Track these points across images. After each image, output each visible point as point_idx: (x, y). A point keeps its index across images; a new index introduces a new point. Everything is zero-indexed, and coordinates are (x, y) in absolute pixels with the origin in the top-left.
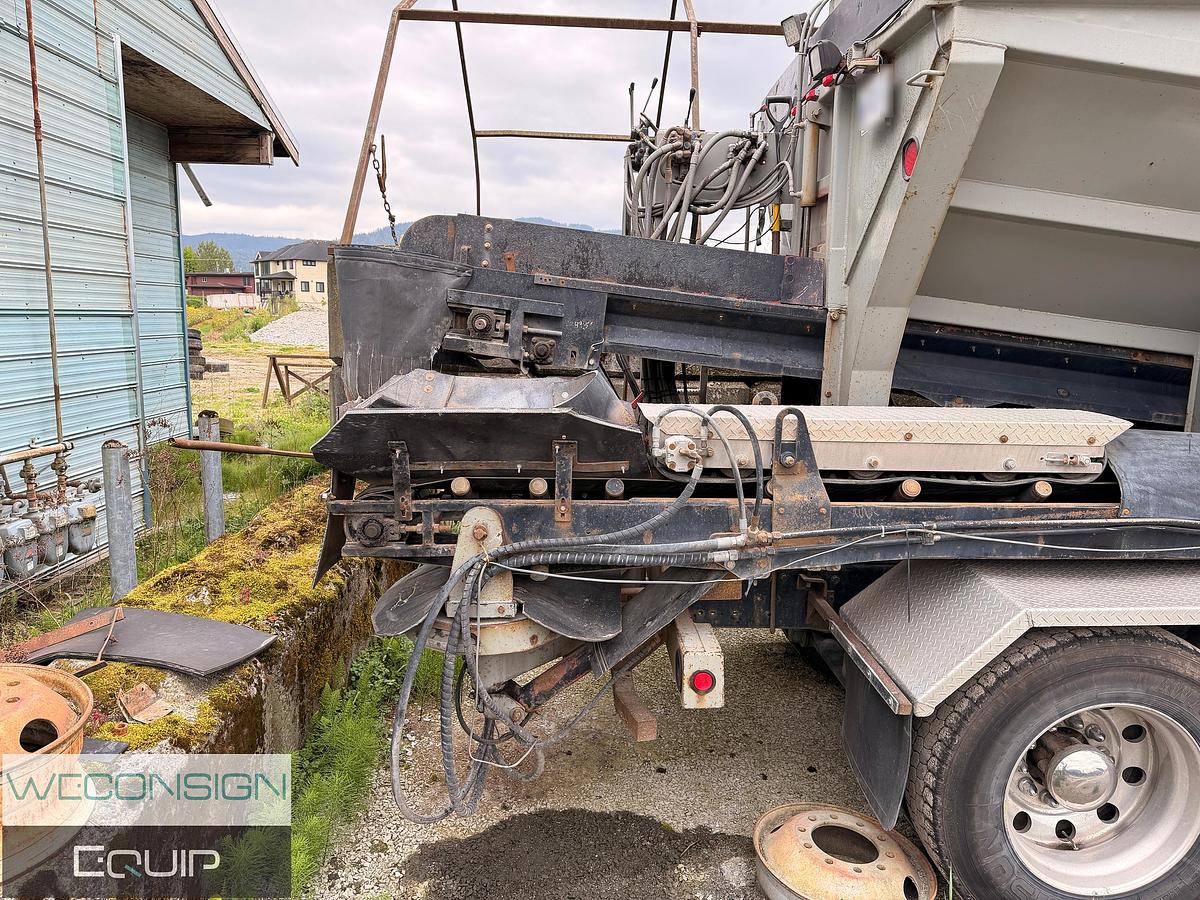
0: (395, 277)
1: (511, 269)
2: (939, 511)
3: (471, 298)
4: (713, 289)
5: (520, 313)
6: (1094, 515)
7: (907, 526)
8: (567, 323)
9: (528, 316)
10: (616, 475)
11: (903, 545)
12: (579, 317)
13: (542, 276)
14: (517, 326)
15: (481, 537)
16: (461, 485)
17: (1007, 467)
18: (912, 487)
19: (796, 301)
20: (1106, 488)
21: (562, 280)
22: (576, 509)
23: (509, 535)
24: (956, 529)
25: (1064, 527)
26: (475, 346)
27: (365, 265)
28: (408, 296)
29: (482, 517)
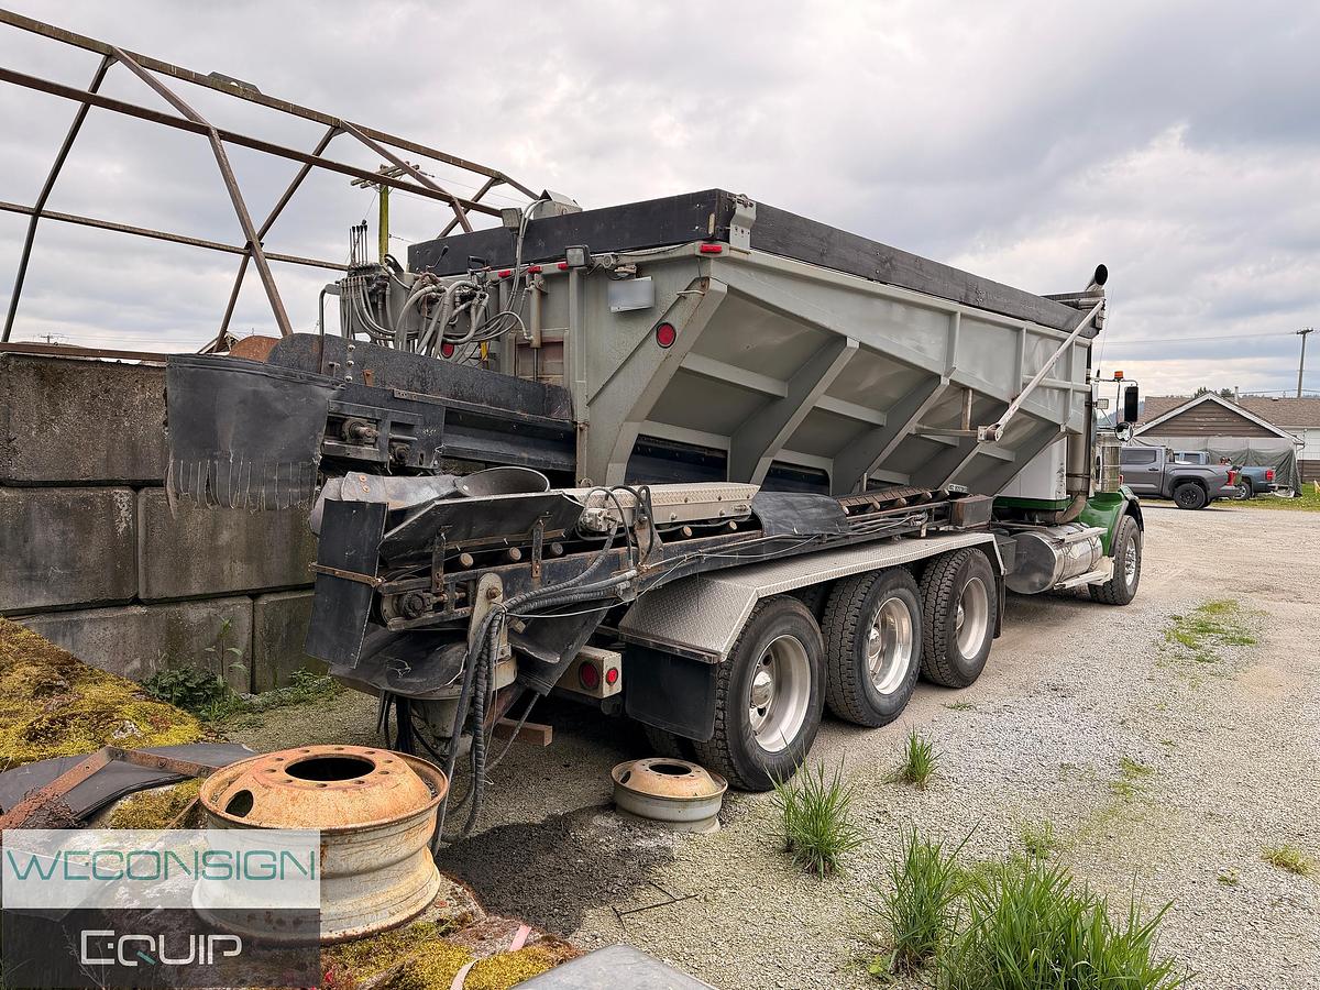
0: (266, 387)
1: (370, 383)
2: (703, 543)
3: (350, 409)
4: (508, 407)
5: (388, 422)
6: (751, 538)
7: (695, 554)
8: (417, 430)
9: (395, 425)
10: (559, 539)
11: (692, 565)
12: (426, 425)
13: (401, 393)
14: (386, 433)
15: (491, 595)
16: (467, 559)
17: (721, 514)
18: (688, 531)
19: (554, 415)
20: (753, 523)
21: (415, 395)
22: (543, 566)
23: (508, 594)
24: (711, 552)
25: (745, 545)
26: (352, 452)
27: (235, 377)
28: (280, 406)
29: (490, 580)
